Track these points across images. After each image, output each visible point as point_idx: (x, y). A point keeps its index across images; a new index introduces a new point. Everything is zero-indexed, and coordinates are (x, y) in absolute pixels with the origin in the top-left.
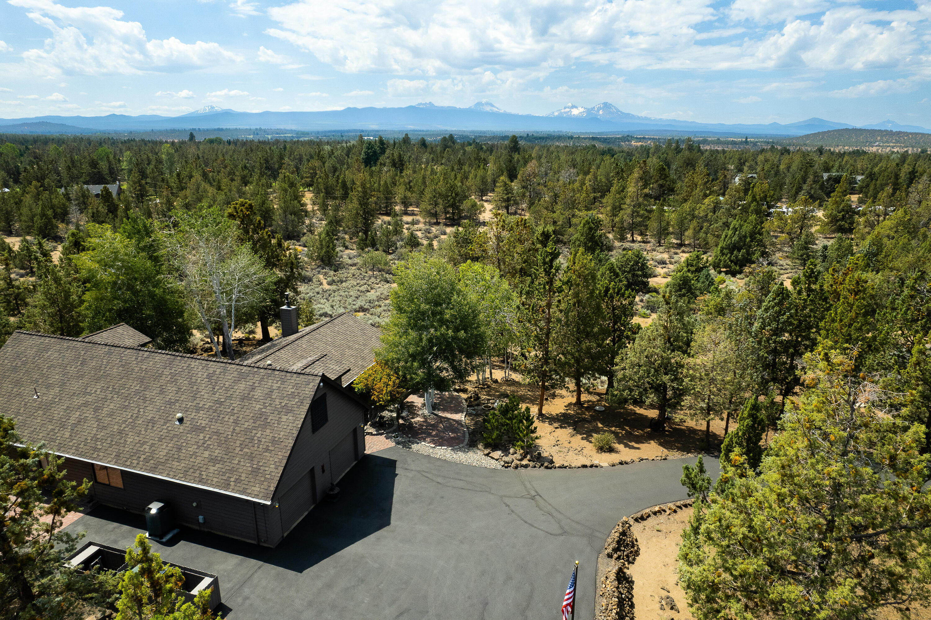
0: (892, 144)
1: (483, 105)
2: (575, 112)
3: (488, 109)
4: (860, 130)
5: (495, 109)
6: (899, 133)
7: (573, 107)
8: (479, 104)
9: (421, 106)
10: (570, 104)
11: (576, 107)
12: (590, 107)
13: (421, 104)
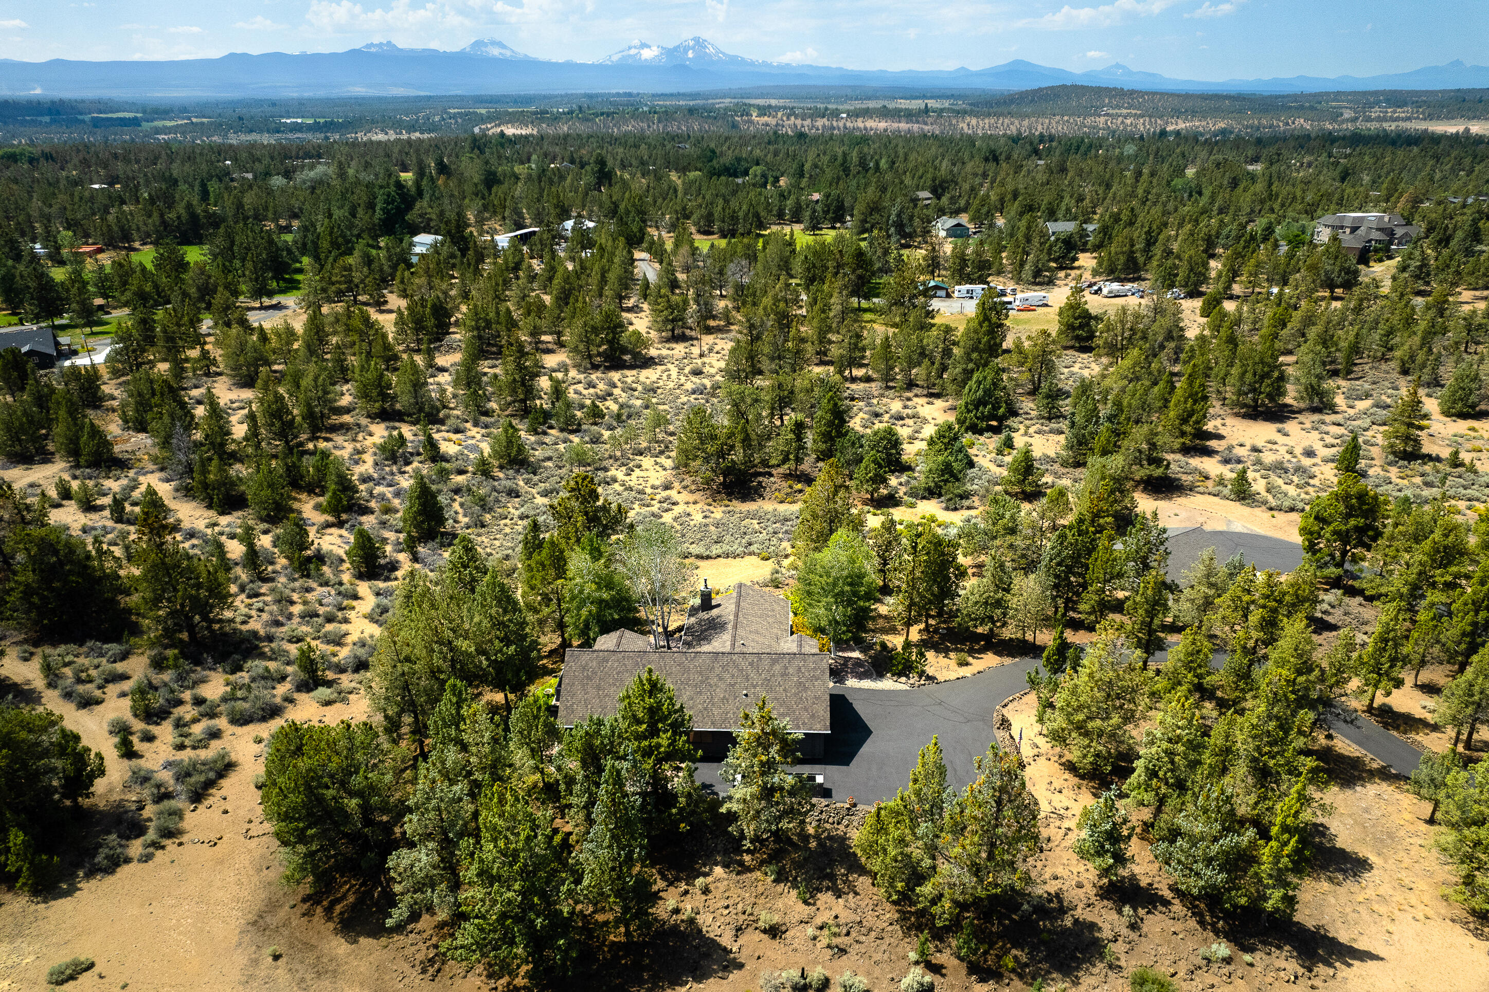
0: (1124, 111)
1: (486, 45)
2: (647, 54)
3: (495, 52)
4: (1083, 87)
5: (508, 53)
6: (1132, 92)
7: (644, 46)
8: (478, 44)
9: (373, 50)
10: (636, 42)
11: (649, 47)
12: (671, 46)
13: (372, 45)
